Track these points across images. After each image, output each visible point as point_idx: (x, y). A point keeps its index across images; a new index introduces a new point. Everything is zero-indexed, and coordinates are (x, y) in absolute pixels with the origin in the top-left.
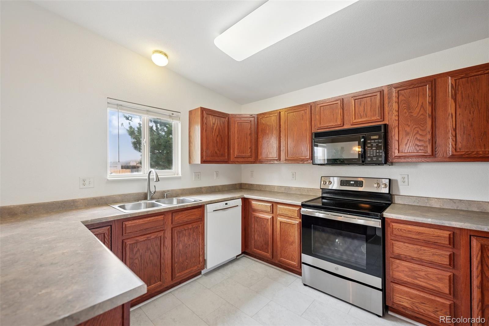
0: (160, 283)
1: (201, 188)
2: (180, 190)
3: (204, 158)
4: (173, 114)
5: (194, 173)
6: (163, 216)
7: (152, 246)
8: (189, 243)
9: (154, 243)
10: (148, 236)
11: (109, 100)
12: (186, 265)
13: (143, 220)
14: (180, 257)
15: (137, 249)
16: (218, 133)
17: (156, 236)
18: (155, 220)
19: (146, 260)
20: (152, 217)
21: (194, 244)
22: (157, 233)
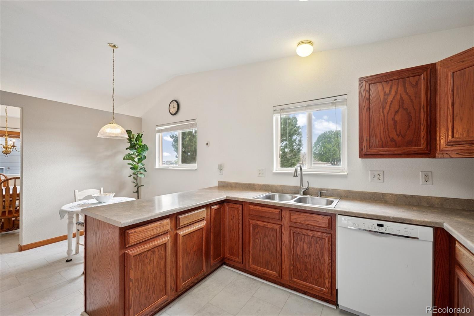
0: (275, 274)
1: (383, 194)
2: (344, 191)
3: (365, 150)
4: (336, 100)
5: (370, 172)
6: (279, 211)
7: (269, 235)
8: (310, 253)
9: (271, 233)
10: (265, 224)
11: (275, 108)
12: (305, 276)
13: (262, 208)
14: (298, 264)
15: (257, 231)
16: (397, 107)
17: (272, 226)
18: (271, 212)
19: (265, 245)
20: (269, 208)
21: (317, 257)
22: (273, 224)
